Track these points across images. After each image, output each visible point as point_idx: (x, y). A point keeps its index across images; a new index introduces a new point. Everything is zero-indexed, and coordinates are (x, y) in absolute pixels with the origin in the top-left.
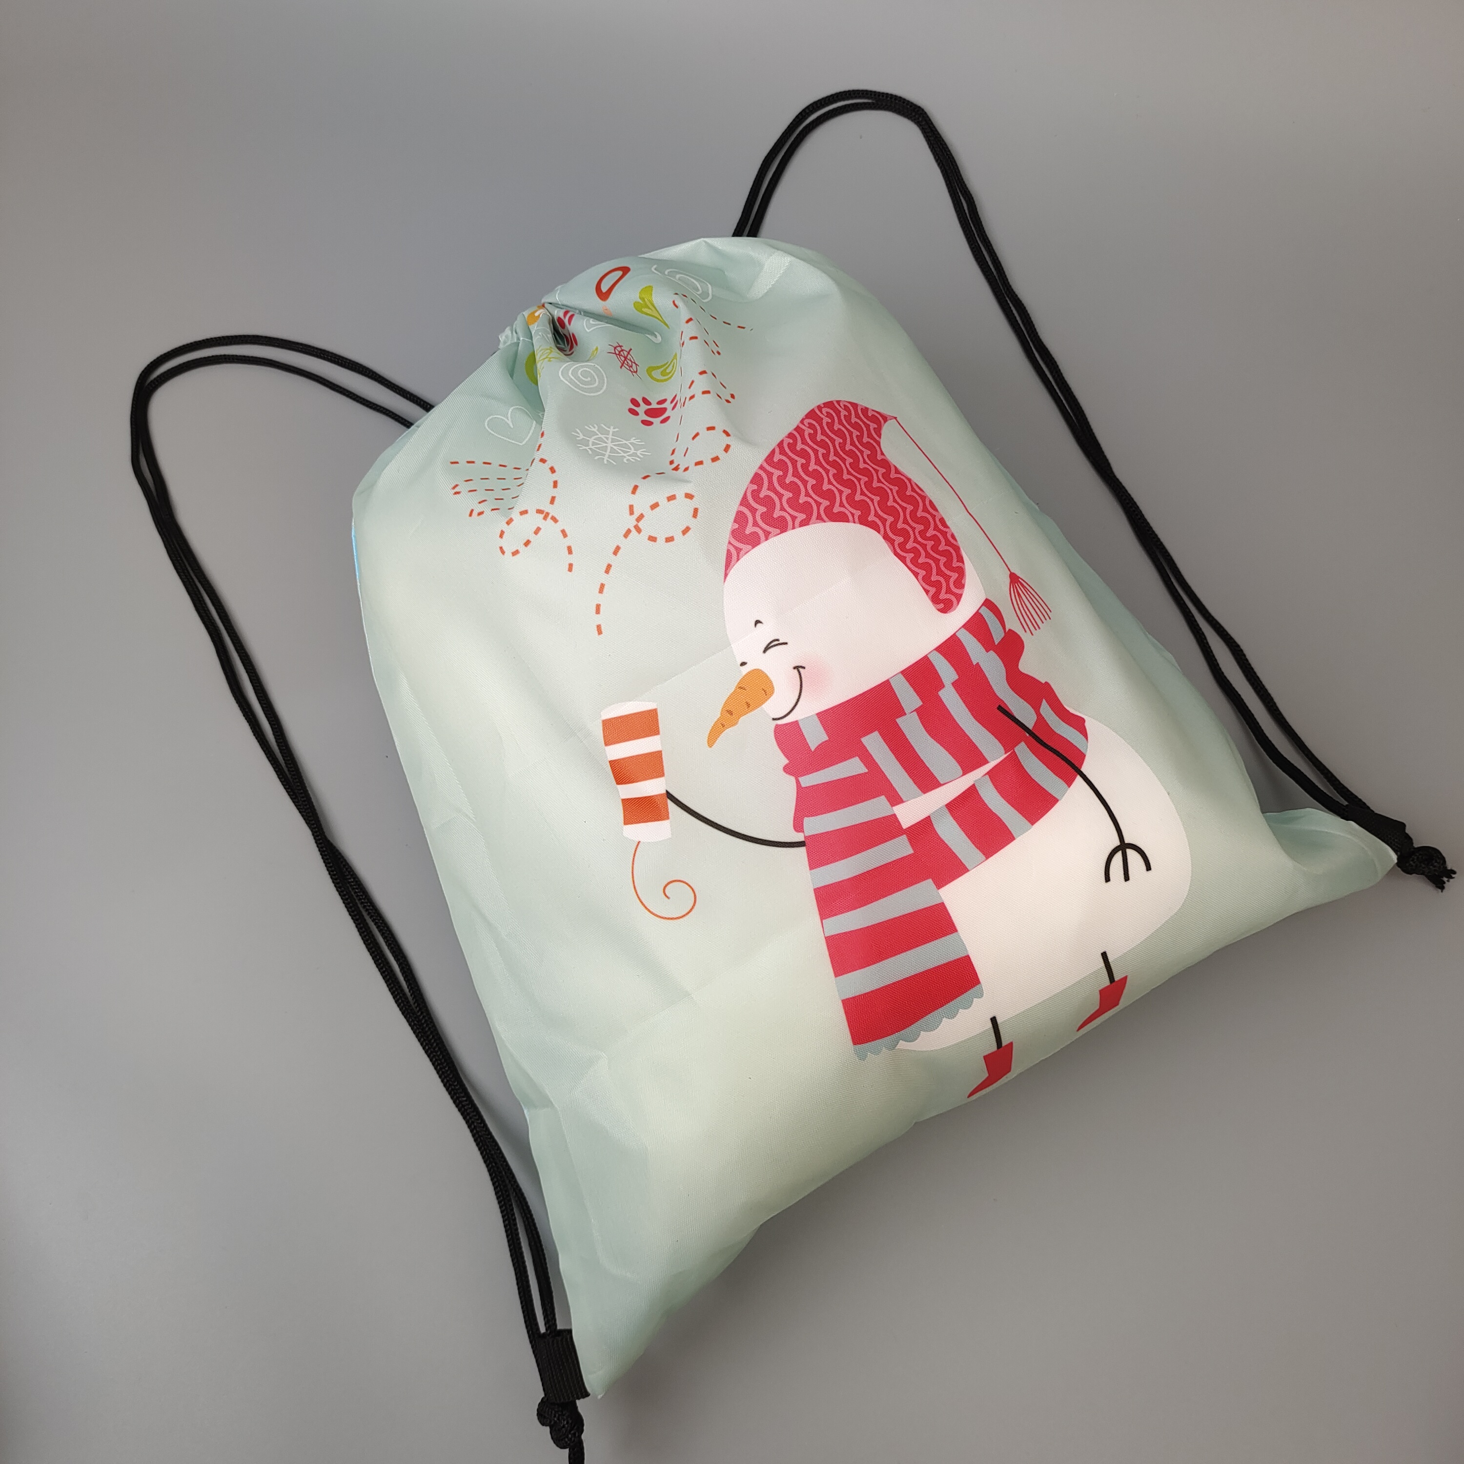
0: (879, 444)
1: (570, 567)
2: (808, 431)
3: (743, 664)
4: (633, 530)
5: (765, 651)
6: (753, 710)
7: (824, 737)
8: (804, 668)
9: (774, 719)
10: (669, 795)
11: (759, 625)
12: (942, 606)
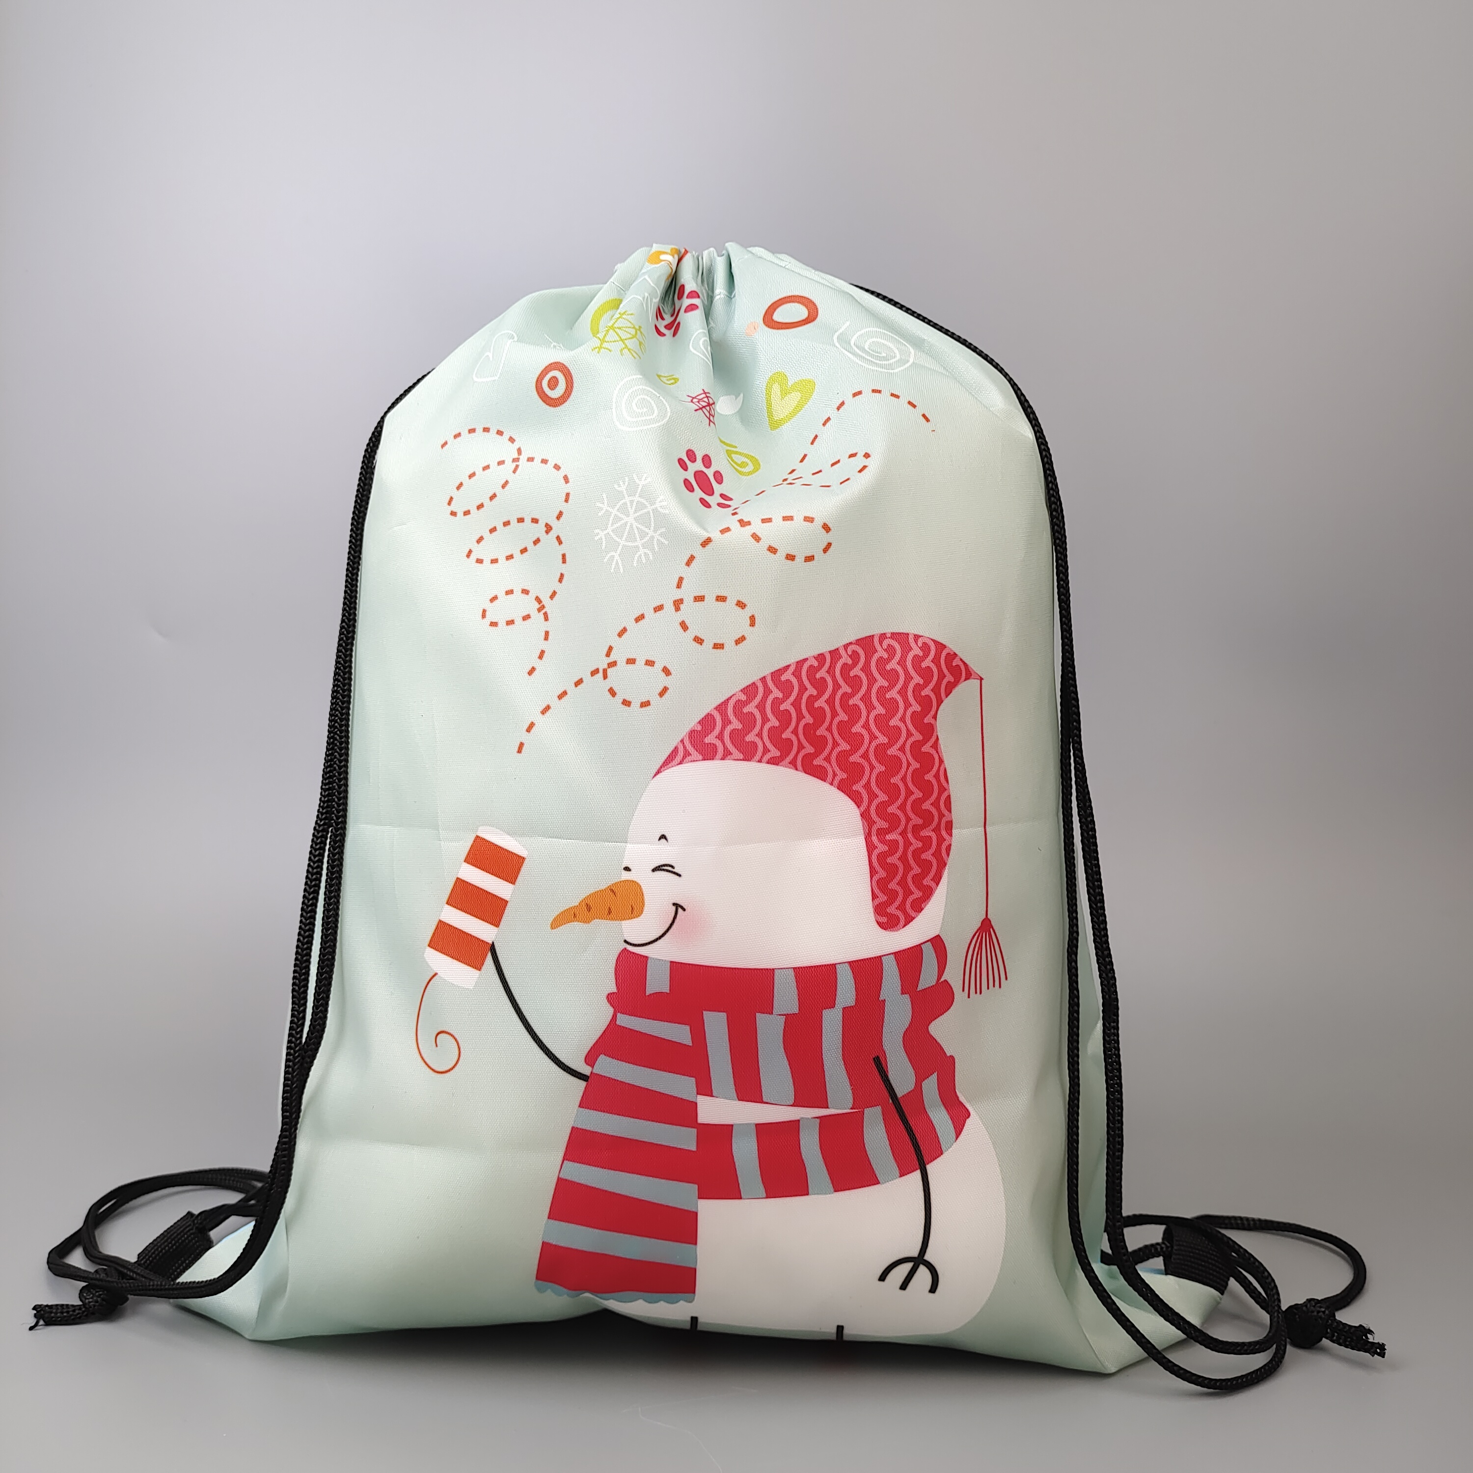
0: (940, 702)
1: (532, 671)
2: (845, 659)
3: (627, 869)
4: (601, 674)
5: (654, 870)
6: (612, 919)
7: (666, 989)
8: (684, 910)
9: (625, 941)
10: (493, 948)
11: (663, 840)
12: (884, 920)
